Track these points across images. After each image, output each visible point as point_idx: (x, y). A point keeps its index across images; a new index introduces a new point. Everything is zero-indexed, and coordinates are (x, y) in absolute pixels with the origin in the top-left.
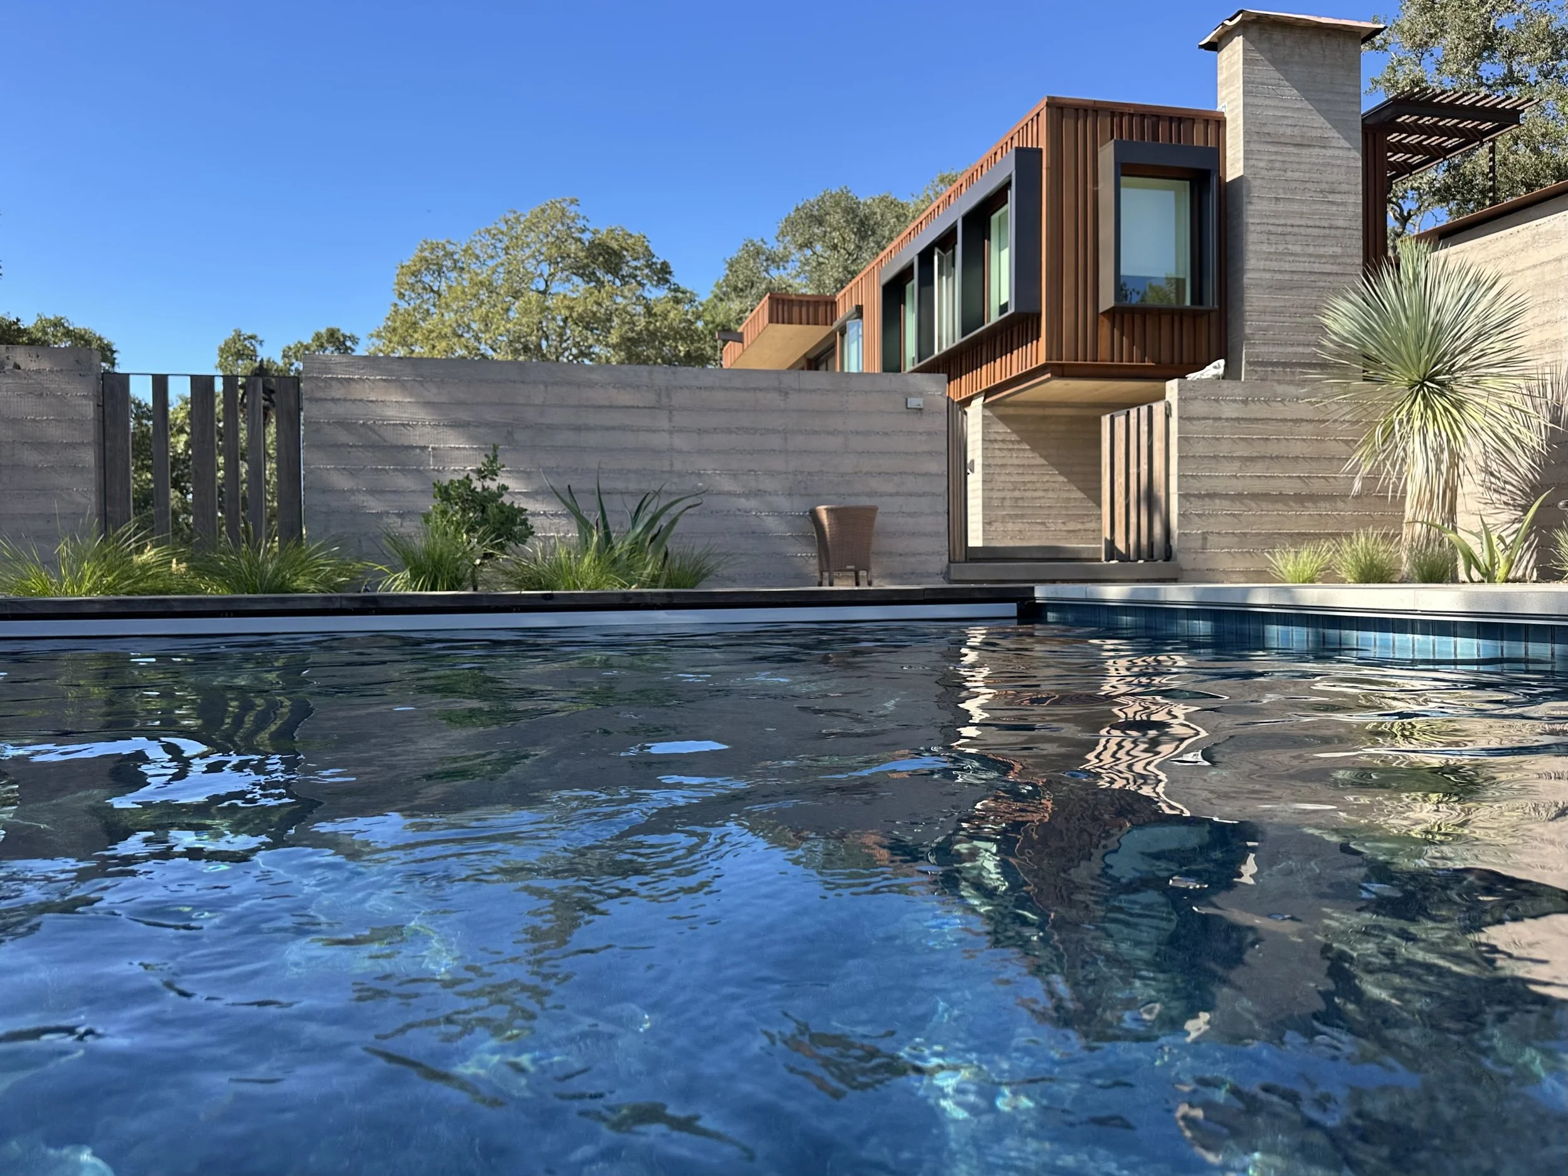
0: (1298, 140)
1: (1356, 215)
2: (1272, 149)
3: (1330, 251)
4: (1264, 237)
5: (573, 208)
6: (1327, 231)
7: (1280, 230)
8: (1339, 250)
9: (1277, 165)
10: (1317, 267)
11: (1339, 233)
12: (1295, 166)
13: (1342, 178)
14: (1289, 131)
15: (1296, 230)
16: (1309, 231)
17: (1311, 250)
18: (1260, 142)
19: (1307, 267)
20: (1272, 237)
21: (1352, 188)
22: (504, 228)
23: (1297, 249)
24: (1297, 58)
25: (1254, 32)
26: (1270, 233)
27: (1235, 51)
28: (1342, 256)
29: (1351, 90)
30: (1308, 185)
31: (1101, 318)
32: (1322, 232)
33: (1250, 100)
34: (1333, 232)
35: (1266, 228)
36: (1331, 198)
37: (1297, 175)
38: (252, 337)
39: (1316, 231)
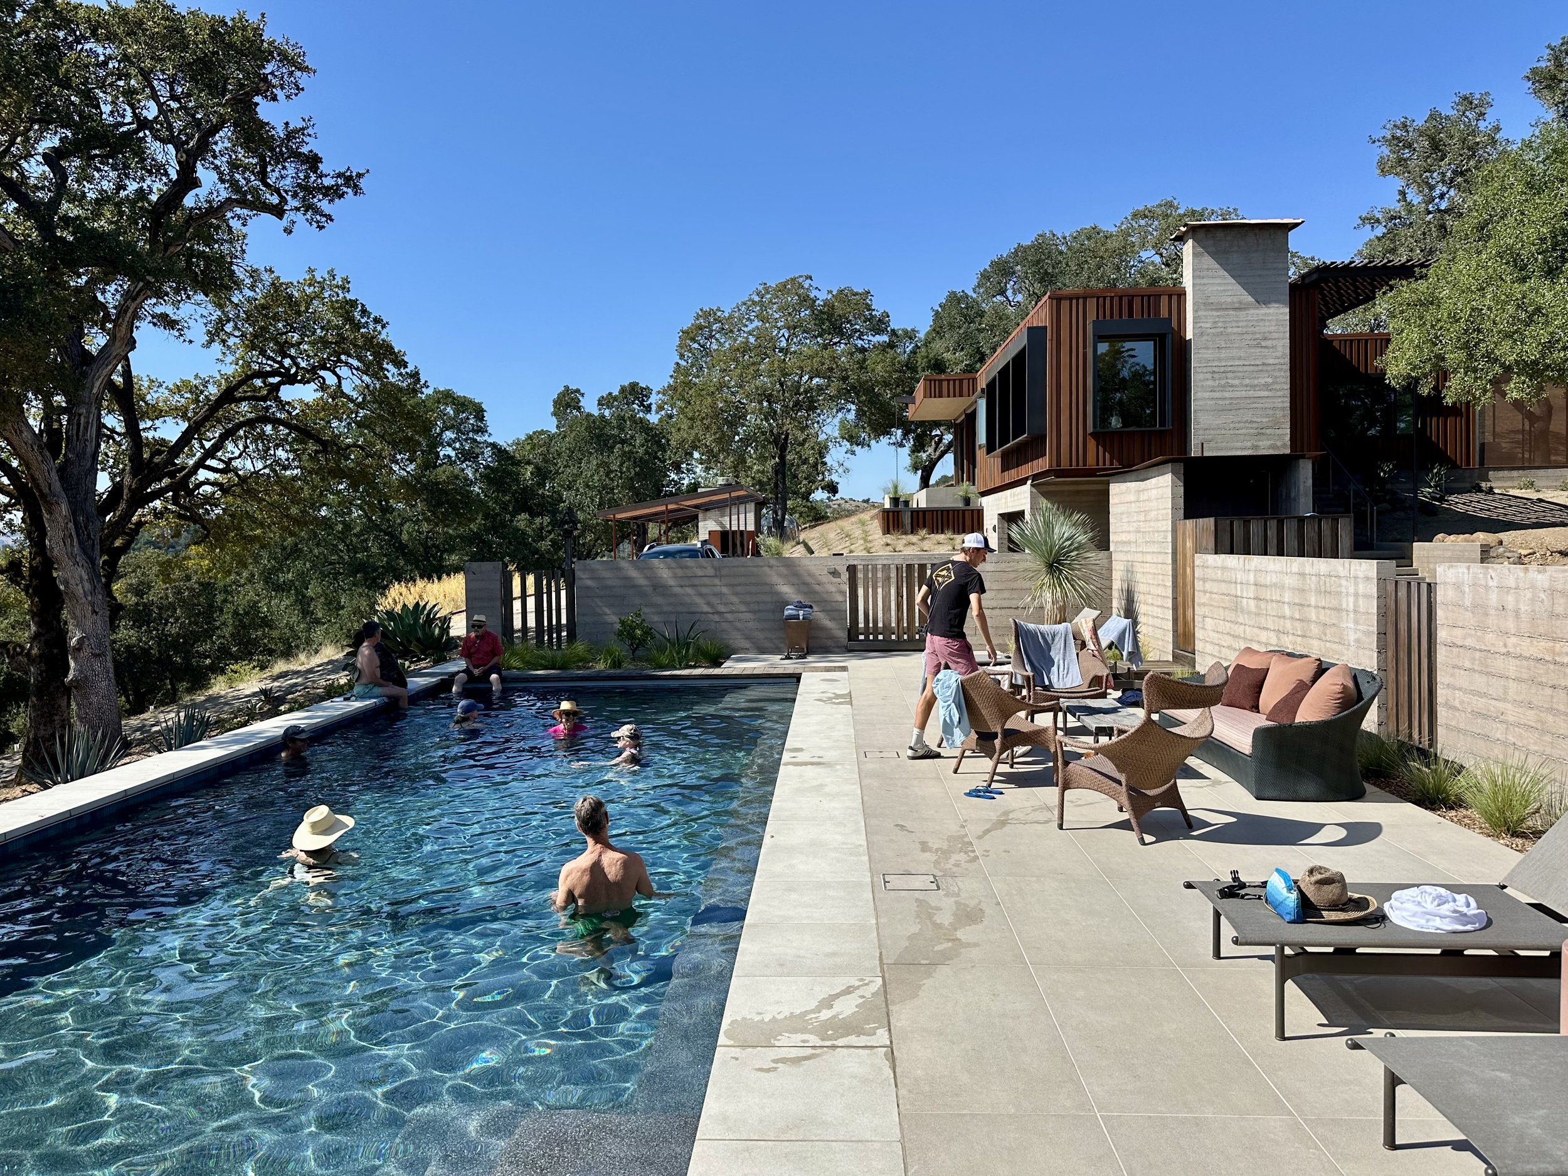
0: (1237, 305)
1: (1284, 354)
2: (1215, 313)
3: (1263, 381)
4: (1209, 376)
5: (808, 281)
6: (1260, 368)
7: (1222, 369)
8: (1270, 380)
9: (1220, 325)
10: (1252, 393)
11: (1269, 368)
12: (1234, 324)
13: (1273, 328)
14: (1229, 300)
15: (1235, 369)
16: (1246, 368)
17: (1247, 381)
18: (1205, 310)
19: (1244, 394)
20: (1216, 376)
21: (1281, 335)
22: (757, 299)
23: (1236, 382)
24: (1236, 248)
25: (1201, 234)
26: (1214, 372)
27: (1188, 249)
28: (1273, 383)
29: (1281, 266)
30: (1244, 337)
31: (1089, 437)
32: (1256, 368)
33: (1198, 281)
34: (1265, 368)
35: (1210, 369)
36: (1263, 344)
37: (1236, 330)
38: (578, 391)
39: (1252, 368)
